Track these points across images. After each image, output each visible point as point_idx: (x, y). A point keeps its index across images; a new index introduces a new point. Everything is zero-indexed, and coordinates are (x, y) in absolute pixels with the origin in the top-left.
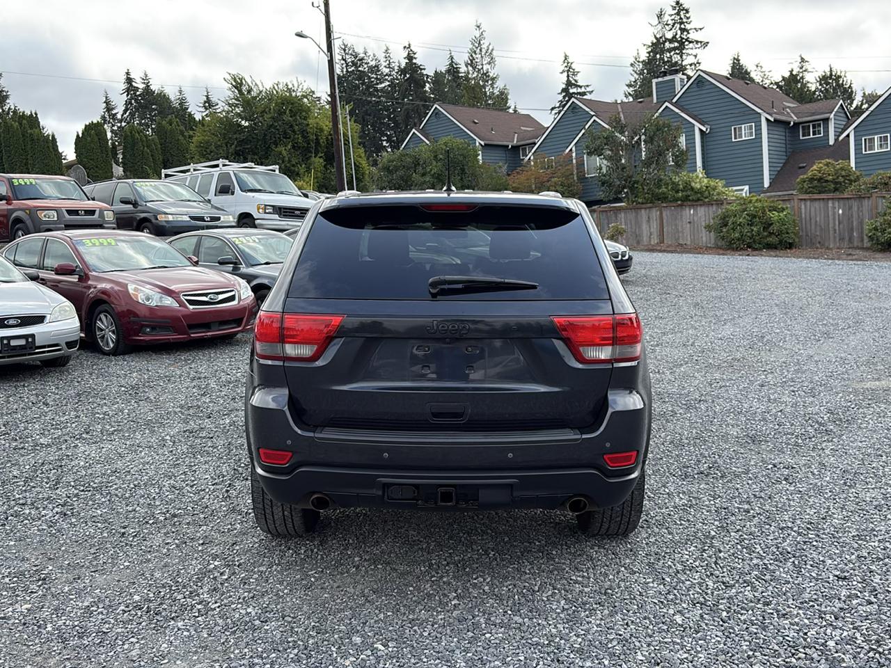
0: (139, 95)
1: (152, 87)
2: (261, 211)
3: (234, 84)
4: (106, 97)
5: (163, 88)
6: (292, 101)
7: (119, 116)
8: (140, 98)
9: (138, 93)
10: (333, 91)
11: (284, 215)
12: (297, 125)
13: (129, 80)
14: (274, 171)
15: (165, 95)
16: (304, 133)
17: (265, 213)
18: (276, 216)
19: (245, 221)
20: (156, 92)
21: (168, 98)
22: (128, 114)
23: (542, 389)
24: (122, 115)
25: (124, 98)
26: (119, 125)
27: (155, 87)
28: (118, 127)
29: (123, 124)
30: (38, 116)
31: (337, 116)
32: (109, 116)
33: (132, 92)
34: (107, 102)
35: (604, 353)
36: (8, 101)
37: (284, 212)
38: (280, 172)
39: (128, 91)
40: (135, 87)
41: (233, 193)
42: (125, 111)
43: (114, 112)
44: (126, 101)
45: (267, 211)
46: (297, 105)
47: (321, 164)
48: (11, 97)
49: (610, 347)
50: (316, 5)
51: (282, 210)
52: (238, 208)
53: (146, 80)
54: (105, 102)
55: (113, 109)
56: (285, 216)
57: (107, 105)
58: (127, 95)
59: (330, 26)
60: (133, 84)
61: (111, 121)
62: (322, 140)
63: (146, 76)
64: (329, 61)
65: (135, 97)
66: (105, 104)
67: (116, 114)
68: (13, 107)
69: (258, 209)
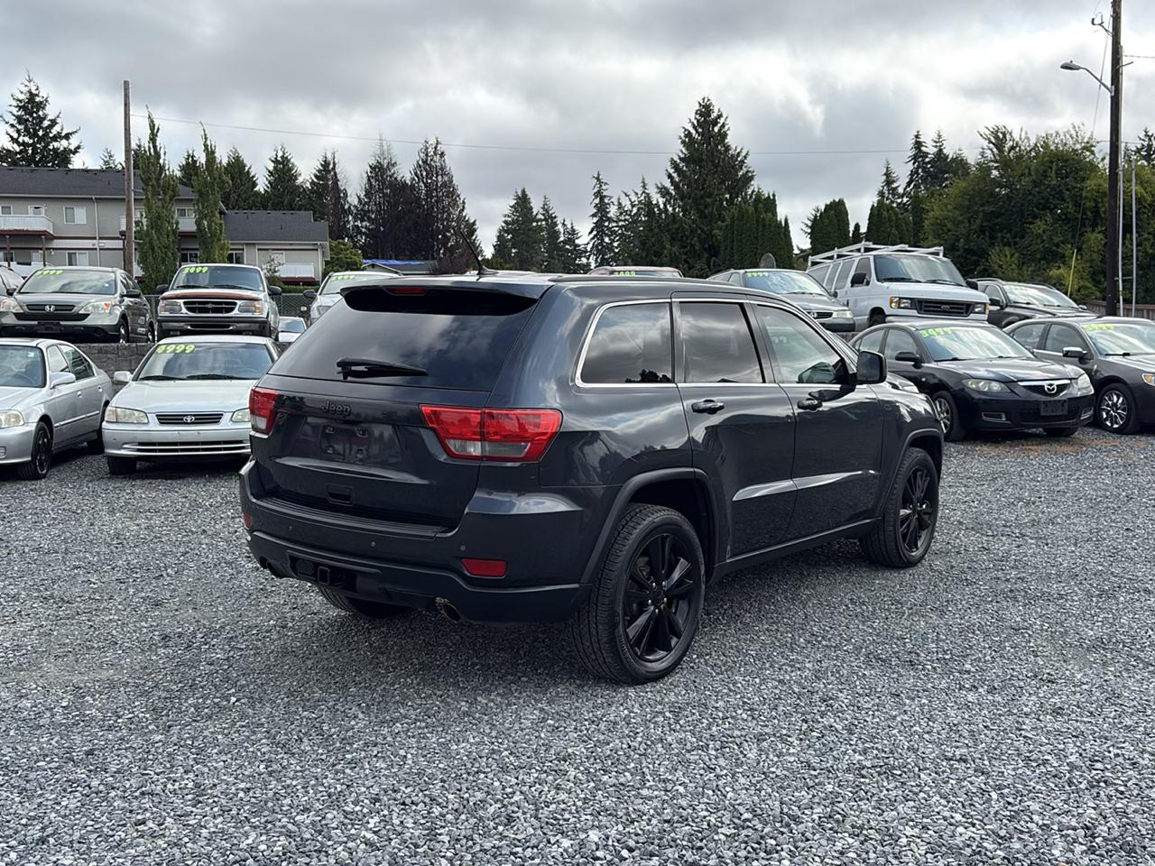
0: (929, 163)
1: (945, 151)
2: (893, 305)
3: (993, 140)
4: (887, 168)
5: (960, 150)
6: (1065, 158)
7: (901, 191)
8: (929, 166)
9: (927, 160)
10: (1114, 138)
11: (925, 311)
12: (1068, 190)
13: (918, 145)
14: (938, 254)
15: (962, 160)
16: (1077, 201)
17: (899, 308)
18: (914, 312)
19: (876, 317)
20: (950, 157)
21: (967, 164)
22: (912, 186)
23: (416, 480)
24: (905, 189)
25: (910, 166)
26: (899, 201)
27: (949, 151)
28: (899, 204)
29: (905, 200)
30: (776, 198)
31: (1117, 174)
32: (889, 190)
33: (920, 160)
34: (888, 174)
35: (475, 449)
36: (752, 183)
37: (926, 306)
38: (944, 256)
39: (915, 158)
40: (924, 153)
41: (868, 283)
42: (909, 184)
43: (894, 185)
44: (912, 171)
45: (902, 305)
46: (1071, 162)
47: (1099, 242)
48: (756, 178)
49: (479, 443)
50: (1097, 21)
51: (924, 304)
52: (871, 302)
53: (939, 141)
54: (885, 174)
55: (894, 182)
56: (927, 312)
57: (887, 177)
58: (914, 163)
59: (1118, 48)
60: (923, 148)
61: (890, 196)
62: (1103, 209)
63: (940, 136)
64: (1112, 97)
65: (923, 166)
66: (885, 177)
67: (897, 187)
68: (756, 190)
69: (891, 302)
